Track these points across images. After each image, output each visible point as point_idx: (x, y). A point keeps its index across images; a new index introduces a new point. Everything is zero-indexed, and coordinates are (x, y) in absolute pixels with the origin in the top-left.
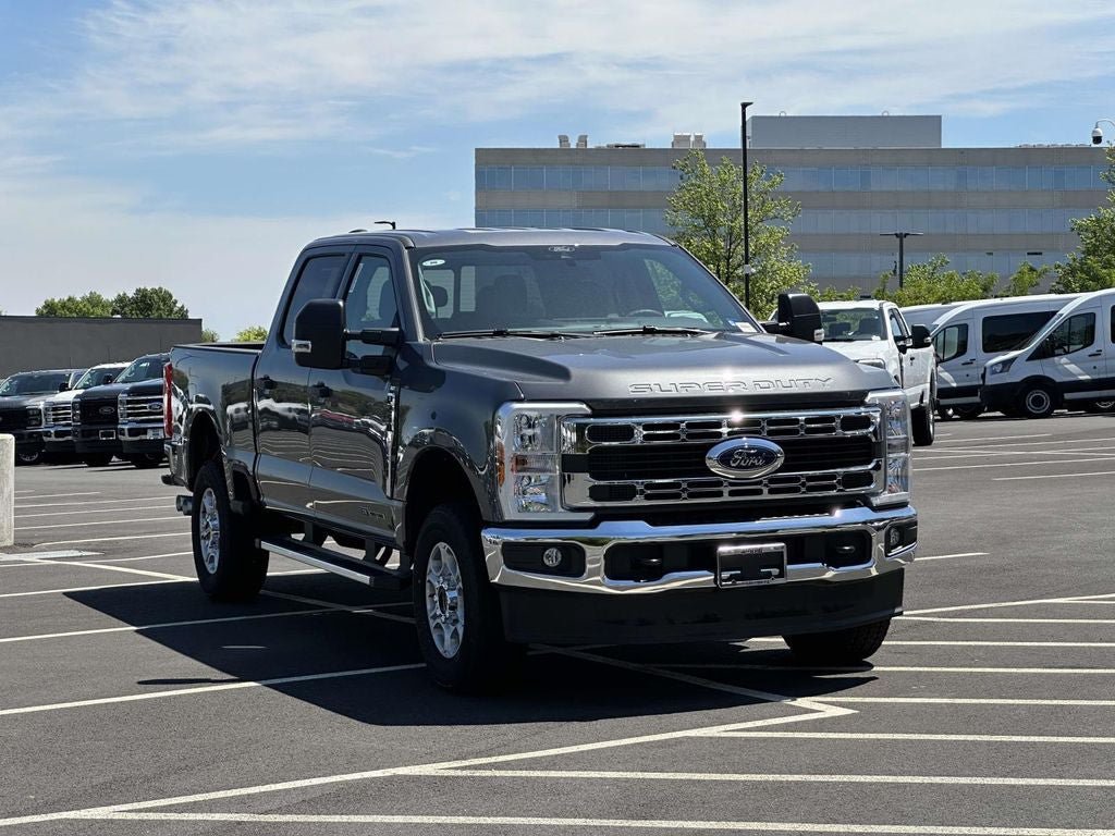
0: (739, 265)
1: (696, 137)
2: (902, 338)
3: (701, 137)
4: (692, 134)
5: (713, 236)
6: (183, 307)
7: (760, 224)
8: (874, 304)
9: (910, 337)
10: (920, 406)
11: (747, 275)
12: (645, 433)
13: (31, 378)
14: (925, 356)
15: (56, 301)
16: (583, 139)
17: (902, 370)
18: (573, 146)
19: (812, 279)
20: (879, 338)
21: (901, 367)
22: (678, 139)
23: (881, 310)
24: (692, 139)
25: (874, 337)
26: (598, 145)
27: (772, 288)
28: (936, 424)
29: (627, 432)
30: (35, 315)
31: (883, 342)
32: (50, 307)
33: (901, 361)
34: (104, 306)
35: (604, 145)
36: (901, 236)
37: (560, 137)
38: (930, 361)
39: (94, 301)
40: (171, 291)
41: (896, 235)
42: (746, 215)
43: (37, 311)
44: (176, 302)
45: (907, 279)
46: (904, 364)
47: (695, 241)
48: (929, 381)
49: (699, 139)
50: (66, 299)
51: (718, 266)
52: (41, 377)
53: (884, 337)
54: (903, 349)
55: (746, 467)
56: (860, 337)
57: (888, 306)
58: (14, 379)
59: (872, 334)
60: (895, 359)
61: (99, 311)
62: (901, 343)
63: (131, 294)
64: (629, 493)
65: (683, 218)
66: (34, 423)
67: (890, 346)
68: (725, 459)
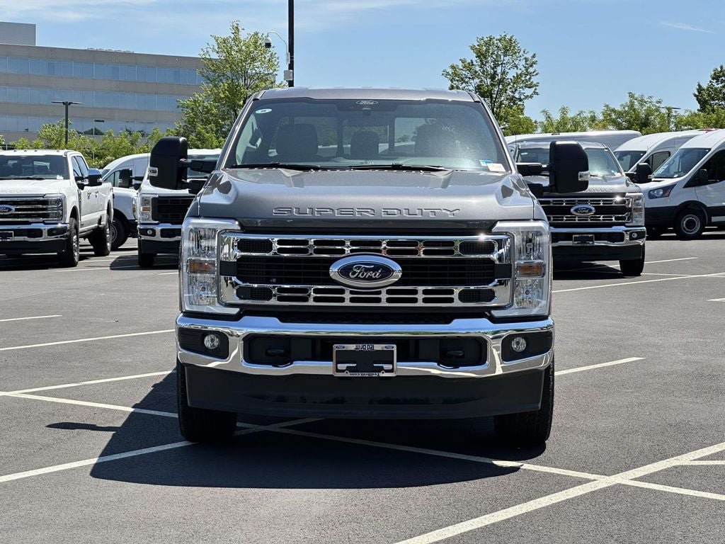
2: (82, 179)
8: (61, 153)
9: (87, 178)
10: (97, 227)
12: (279, 247)
17: (80, 202)
20: (62, 178)
21: (80, 199)
25: (58, 177)
29: (267, 246)
33: (80, 195)
36: (67, 104)
41: (64, 103)
46: (82, 197)
48: (106, 208)
53: (67, 177)
54: (81, 187)
55: (363, 279)
57: (72, 154)
59: (57, 174)
60: (75, 194)
62: (80, 182)
64: (267, 294)
67: (71, 184)
68: (345, 271)
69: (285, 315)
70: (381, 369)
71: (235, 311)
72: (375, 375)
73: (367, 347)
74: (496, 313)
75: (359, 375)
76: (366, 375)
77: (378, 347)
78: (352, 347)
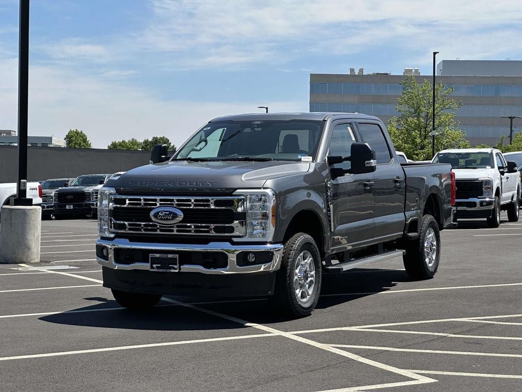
0: (431, 131)
1: (415, 70)
2: (502, 168)
3: (418, 70)
4: (413, 69)
5: (418, 116)
6: (174, 146)
7: (441, 111)
8: (488, 150)
9: (506, 167)
10: (511, 202)
11: (434, 136)
12: (129, 202)
13: (87, 177)
14: (515, 177)
15: (117, 142)
16: (361, 70)
17: (501, 184)
18: (357, 74)
19: (467, 138)
20: (490, 167)
21: (501, 182)
22: (407, 71)
23: (492, 154)
24: (413, 71)
25: (487, 167)
26: (368, 73)
27: (447, 142)
28: (520, 210)
29: (124, 201)
30: (107, 148)
31: (492, 169)
32: (114, 145)
33: (501, 179)
34: (138, 144)
35: (371, 73)
36: (511, 118)
37: (350, 69)
38: (518, 179)
39: (134, 142)
40: (168, 138)
41: (509, 117)
42: (434, 106)
43: (108, 147)
44: (170, 144)
45: (514, 139)
46: (503, 181)
47: (410, 119)
48: (517, 189)
49: (417, 71)
50: (121, 141)
51: (421, 131)
52: (92, 177)
53: (493, 167)
54: (502, 173)
55: (164, 219)
56: (481, 166)
57: (495, 151)
58: (80, 178)
60: (498, 178)
61: (135, 147)
62: (501, 170)
63: (150, 139)
65: (404, 108)
66: (88, 199)
67: (496, 171)
68: (156, 215)
69: (133, 239)
70: (171, 268)
71: (112, 236)
72: (168, 271)
73: (165, 256)
74: (235, 240)
75: (161, 270)
76: (164, 271)
77: (170, 256)
78: (158, 255)
